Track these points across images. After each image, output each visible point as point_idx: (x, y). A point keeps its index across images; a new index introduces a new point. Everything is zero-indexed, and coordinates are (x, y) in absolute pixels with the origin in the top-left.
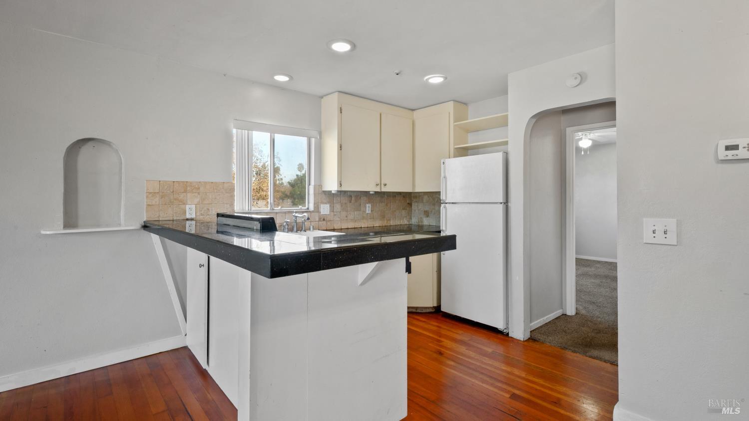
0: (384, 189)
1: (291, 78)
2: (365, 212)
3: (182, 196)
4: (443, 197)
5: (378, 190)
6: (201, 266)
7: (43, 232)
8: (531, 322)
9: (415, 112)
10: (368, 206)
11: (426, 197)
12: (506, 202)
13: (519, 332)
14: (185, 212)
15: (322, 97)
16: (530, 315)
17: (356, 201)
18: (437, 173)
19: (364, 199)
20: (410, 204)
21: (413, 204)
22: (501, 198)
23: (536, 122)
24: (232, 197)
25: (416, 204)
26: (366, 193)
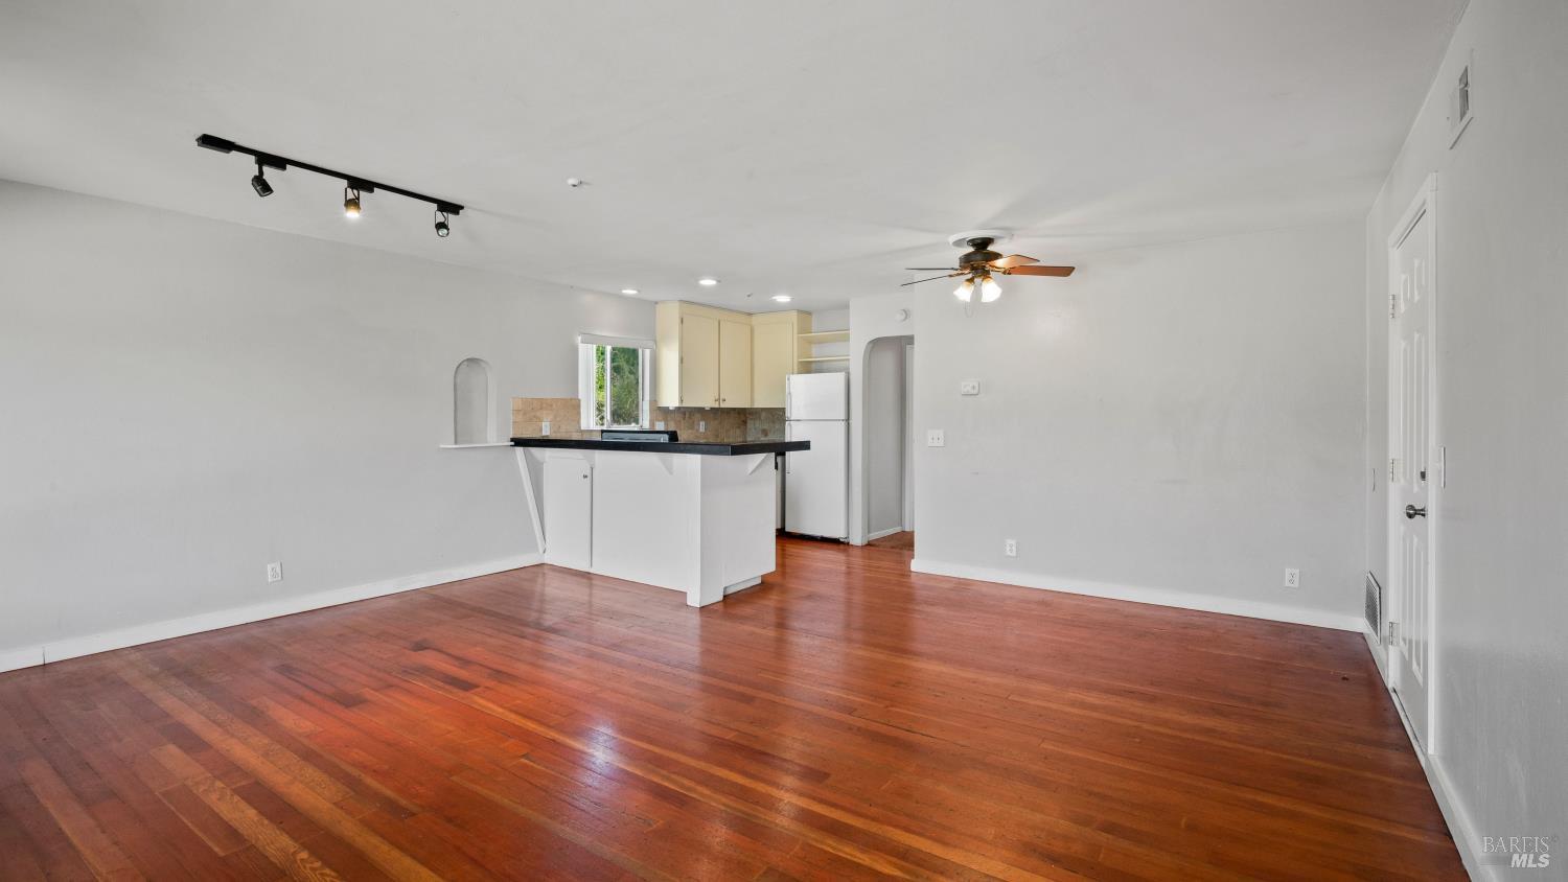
0: (722, 406)
1: (639, 291)
2: (698, 430)
3: (538, 414)
4: (788, 414)
5: (717, 406)
6: (585, 477)
7: (442, 446)
8: (869, 532)
9: (754, 318)
10: (702, 424)
11: (763, 414)
12: (848, 420)
13: (857, 539)
14: (541, 430)
15: (656, 303)
16: (869, 528)
17: (690, 418)
18: (781, 388)
19: (698, 416)
20: (745, 422)
21: (749, 421)
22: (843, 416)
23: (873, 347)
24: (579, 413)
25: (752, 422)
26: (701, 410)
